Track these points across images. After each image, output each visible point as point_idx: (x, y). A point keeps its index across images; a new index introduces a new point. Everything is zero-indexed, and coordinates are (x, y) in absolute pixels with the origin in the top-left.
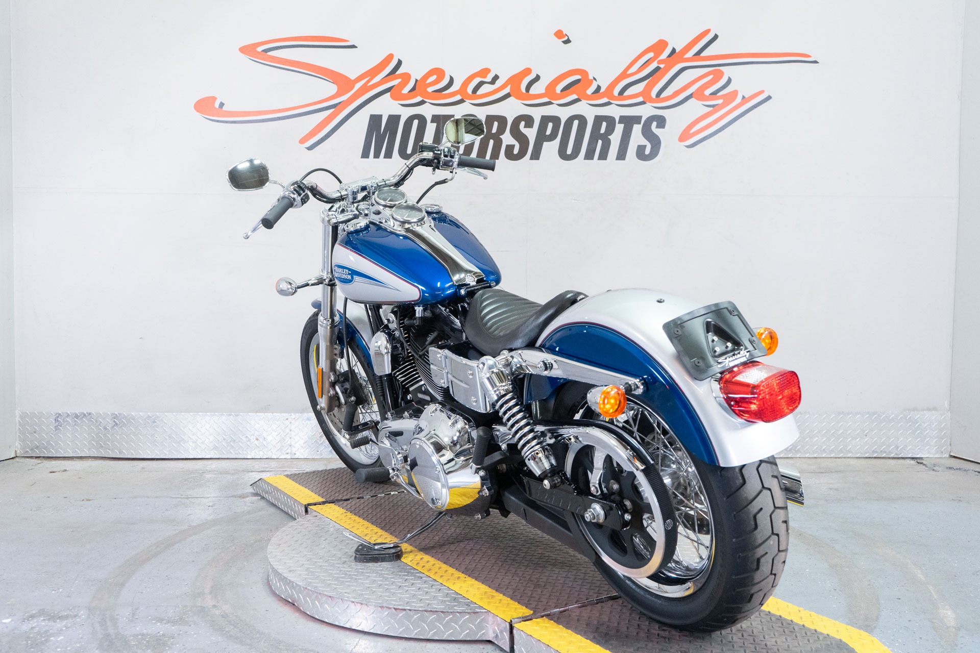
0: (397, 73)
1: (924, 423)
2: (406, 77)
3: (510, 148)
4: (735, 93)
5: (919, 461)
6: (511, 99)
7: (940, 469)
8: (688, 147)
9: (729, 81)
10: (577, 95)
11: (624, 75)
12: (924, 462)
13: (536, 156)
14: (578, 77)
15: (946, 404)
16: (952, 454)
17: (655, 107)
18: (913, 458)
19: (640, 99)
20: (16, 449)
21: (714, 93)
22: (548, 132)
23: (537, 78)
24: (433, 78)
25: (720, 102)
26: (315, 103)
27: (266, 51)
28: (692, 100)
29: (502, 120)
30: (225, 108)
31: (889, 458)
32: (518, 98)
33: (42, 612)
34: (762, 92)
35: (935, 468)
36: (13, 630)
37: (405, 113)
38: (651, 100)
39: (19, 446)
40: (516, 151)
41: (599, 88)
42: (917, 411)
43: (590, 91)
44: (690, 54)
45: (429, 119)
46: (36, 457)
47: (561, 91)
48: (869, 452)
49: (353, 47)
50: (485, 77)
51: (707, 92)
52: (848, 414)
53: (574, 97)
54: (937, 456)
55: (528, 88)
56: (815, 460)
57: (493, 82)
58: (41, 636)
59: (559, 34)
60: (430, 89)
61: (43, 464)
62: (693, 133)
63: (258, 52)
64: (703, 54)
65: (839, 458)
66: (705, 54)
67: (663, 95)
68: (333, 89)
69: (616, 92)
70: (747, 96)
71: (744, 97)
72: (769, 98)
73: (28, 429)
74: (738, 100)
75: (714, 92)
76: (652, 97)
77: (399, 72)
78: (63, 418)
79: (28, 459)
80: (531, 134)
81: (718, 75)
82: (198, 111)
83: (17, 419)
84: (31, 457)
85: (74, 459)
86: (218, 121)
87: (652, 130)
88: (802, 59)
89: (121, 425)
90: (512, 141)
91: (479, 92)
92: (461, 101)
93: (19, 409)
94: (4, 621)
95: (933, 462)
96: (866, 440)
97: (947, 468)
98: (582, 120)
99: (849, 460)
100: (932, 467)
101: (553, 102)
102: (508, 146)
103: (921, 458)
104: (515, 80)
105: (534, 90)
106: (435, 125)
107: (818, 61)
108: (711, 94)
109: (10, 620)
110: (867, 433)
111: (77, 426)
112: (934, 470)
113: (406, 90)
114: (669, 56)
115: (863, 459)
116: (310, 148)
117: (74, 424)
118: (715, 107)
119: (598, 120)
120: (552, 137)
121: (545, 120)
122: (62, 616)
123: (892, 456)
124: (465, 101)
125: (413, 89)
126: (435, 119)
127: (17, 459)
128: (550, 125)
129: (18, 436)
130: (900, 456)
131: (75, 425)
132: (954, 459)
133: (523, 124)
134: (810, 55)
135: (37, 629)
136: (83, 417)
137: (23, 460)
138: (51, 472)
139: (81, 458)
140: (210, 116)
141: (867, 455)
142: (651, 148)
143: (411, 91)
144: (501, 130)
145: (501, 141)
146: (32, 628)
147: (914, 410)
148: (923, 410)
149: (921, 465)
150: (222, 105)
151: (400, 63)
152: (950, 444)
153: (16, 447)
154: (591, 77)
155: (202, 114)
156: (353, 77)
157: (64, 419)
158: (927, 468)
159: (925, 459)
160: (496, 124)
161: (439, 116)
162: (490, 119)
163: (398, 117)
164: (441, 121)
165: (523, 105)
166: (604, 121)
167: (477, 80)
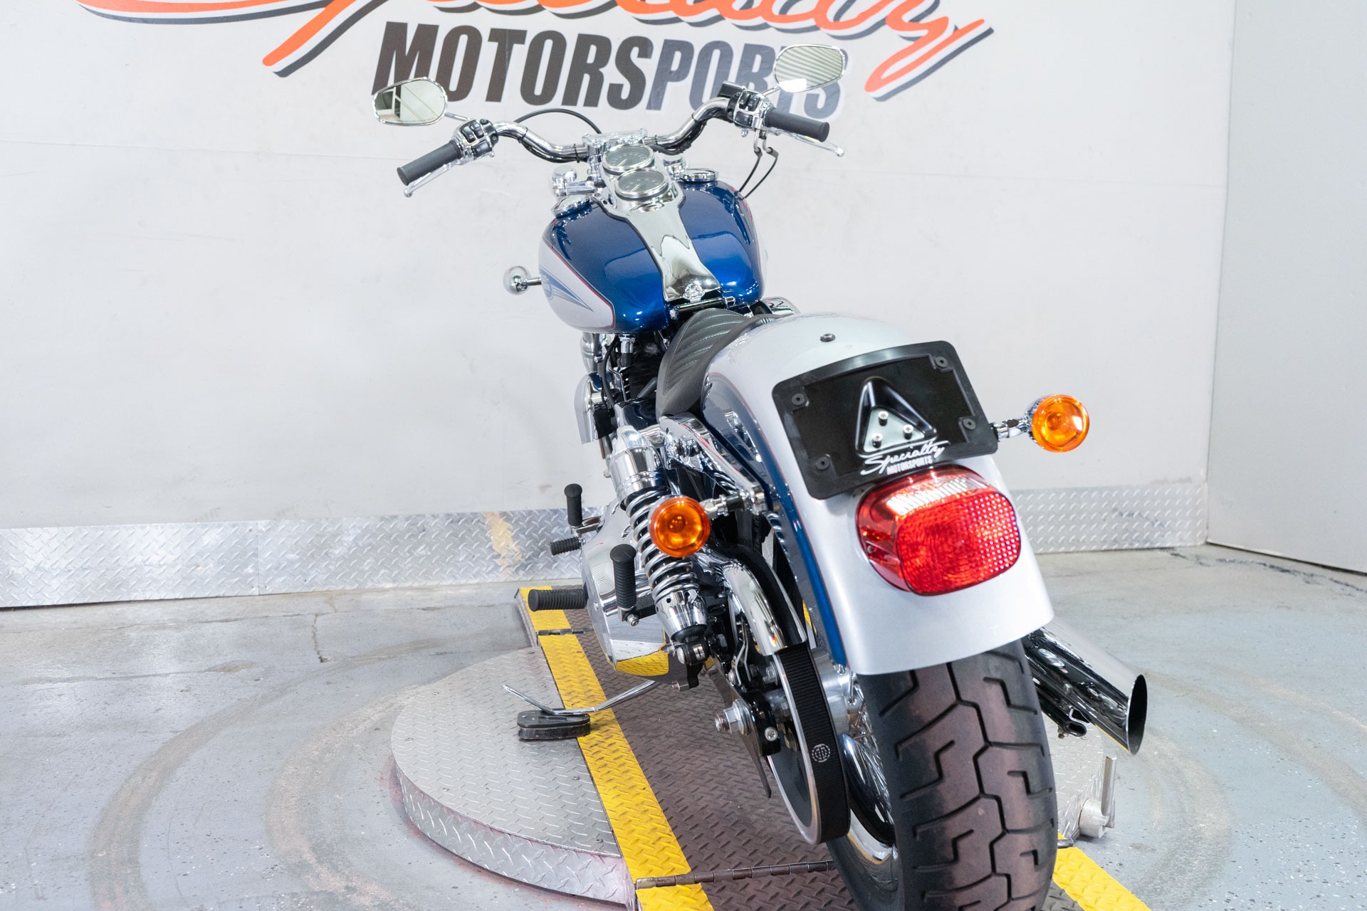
1: (1176, 500)
3: (615, 89)
4: (944, 22)
5: (1174, 552)
6: (615, 11)
7: (1209, 562)
8: (879, 99)
9: (937, 3)
10: (719, 10)
12: (1181, 554)
13: (655, 103)
15: (1202, 473)
16: (1210, 540)
17: (833, 36)
18: (1166, 549)
19: (811, 22)
21: (916, 19)
22: (675, 66)
25: (923, 33)
28: (885, 29)
29: (603, 43)
31: (1133, 550)
32: (628, 8)
34: (981, 22)
35: (1201, 562)
37: (446, 24)
38: (828, 25)
40: (625, 94)
42: (1167, 483)
43: (738, 5)
45: (485, 35)
48: (1107, 543)
51: (907, 17)
52: (1083, 491)
53: (714, 12)
54: (1189, 543)
62: (885, 79)
65: (1070, 553)
67: (844, 18)
69: (776, 8)
70: (960, 27)
71: (956, 28)
72: (990, 32)
74: (949, 32)
75: (916, 17)
76: (827, 20)
86: (117, 18)
90: (619, 78)
92: (538, 9)
95: (1192, 552)
96: (1105, 525)
97: (1215, 560)
98: (726, 50)
99: (1084, 554)
100: (1194, 559)
101: (682, 18)
102: (612, 86)
103: (1172, 548)
106: (495, 45)
108: (911, 21)
110: (1106, 517)
116: (284, 73)
118: (918, 41)
119: (750, 51)
120: (680, 75)
121: (670, 47)
123: (1136, 546)
124: (544, 9)
126: (496, 35)
128: (678, 56)
130: (1145, 546)
132: (1213, 547)
133: (635, 51)
140: (96, 7)
142: (827, 99)
144: (602, 59)
145: (601, 76)
147: (1163, 483)
148: (1174, 483)
149: (1180, 558)
152: (1207, 528)
155: (83, 3)
158: (1190, 562)
159: (1178, 549)
160: (593, 49)
161: (503, 31)
162: (584, 41)
163: (434, 29)
164: (505, 39)
165: (636, 21)
166: (758, 53)
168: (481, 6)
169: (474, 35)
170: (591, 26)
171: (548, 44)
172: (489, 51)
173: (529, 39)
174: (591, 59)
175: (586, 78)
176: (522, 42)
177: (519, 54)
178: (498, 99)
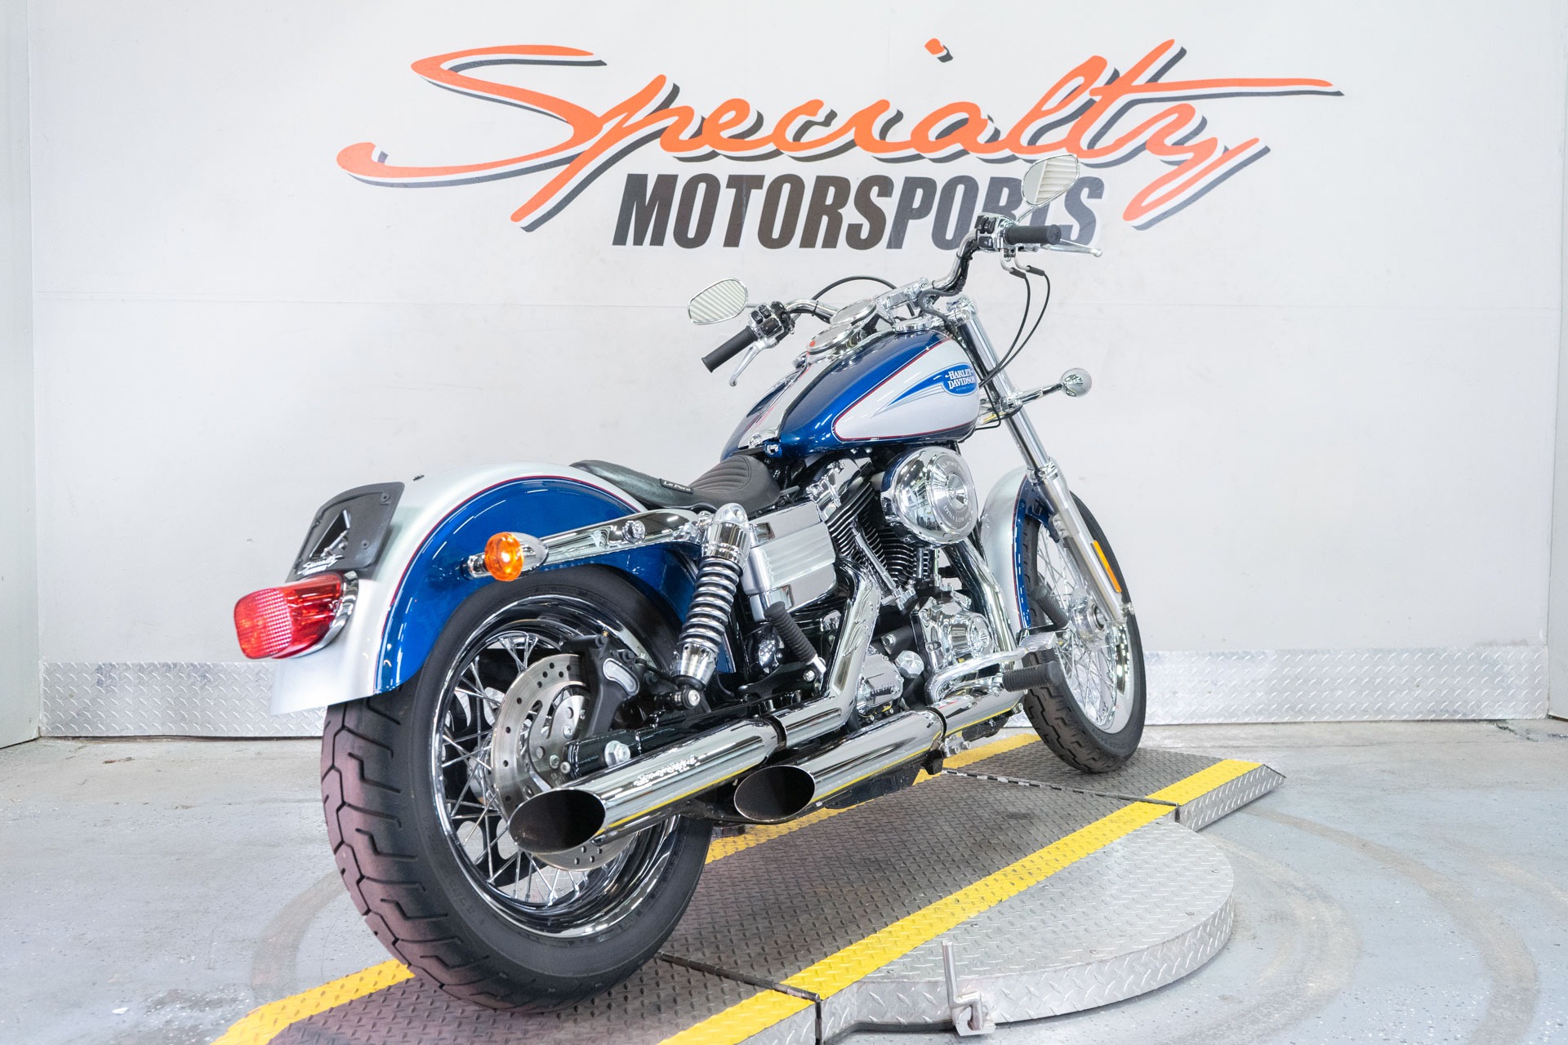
0: (671, 107)
1: (1508, 665)
2: (687, 113)
3: (854, 229)
4: (1212, 143)
5: (1501, 725)
6: (857, 150)
7: (1539, 737)
8: (1139, 228)
9: (1204, 122)
10: (962, 144)
11: (1036, 113)
12: (1510, 727)
13: (896, 242)
14: (963, 115)
15: (1541, 636)
16: (1551, 713)
17: (1087, 165)
18: (1490, 721)
19: (1063, 151)
20: (40, 725)
21: (1180, 143)
22: (916, 204)
23: (899, 117)
24: (731, 115)
25: (1189, 156)
26: (537, 155)
27: (456, 69)
28: (1146, 154)
29: (842, 184)
30: (388, 162)
31: (1454, 721)
32: (867, 148)
33: (174, 996)
34: (1255, 141)
35: (1530, 736)
36: (136, 1026)
37: (685, 173)
38: (1081, 154)
39: (45, 720)
40: (864, 234)
41: (997, 133)
42: (1497, 645)
43: (983, 138)
44: (1142, 80)
45: (723, 182)
46: (74, 738)
47: (937, 138)
48: (1422, 712)
49: (600, 63)
50: (815, 114)
51: (1169, 141)
52: (1390, 652)
53: (958, 147)
54: (1527, 716)
55: (884, 132)
56: (1338, 725)
57: (827, 122)
58: (187, 1035)
59: (933, 46)
60: (725, 134)
61: (87, 749)
62: (1146, 206)
63: (443, 70)
64: (1163, 80)
65: (1376, 722)
66: (1165, 79)
67: (1099, 146)
68: (566, 132)
69: (1024, 140)
70: (1231, 148)
71: (1226, 149)
72: (1266, 150)
73: (59, 691)
74: (1218, 153)
75: (1180, 140)
76: (1082, 149)
78: (118, 672)
79: (59, 741)
80: (889, 206)
81: (1186, 114)
82: (343, 167)
83: (42, 675)
84: (66, 738)
85: (138, 740)
86: (378, 184)
87: (1081, 201)
88: (1318, 89)
89: (216, 683)
90: (858, 218)
91: (805, 139)
92: (776, 153)
93: (44, 658)
94: (116, 1011)
95: (1526, 725)
96: (1418, 693)
97: (1549, 735)
98: (971, 184)
99: (1392, 724)
100: (1525, 733)
101: (923, 155)
102: (851, 226)
103: (1504, 721)
104: (863, 119)
105: (891, 137)
106: (733, 191)
107: (1342, 92)
108: (1174, 144)
109: (125, 1009)
110: (1419, 682)
111: (143, 685)
112: (1528, 739)
113: (685, 135)
114: (1110, 82)
115: (1414, 723)
116: (530, 228)
117: (137, 681)
118: (1182, 165)
119: (996, 184)
120: (922, 212)
121: (911, 184)
122: (211, 1001)
123: (1458, 717)
124: (782, 153)
125: (698, 133)
126: (734, 181)
127: (42, 742)
128: (919, 193)
129: (42, 703)
130: (1470, 717)
131: (139, 683)
132: (1555, 721)
133: (875, 190)
134: (1331, 82)
135: (177, 1023)
136: (152, 671)
137: (51, 742)
138: (106, 762)
139: (149, 738)
140: (363, 174)
141: (1419, 717)
142: (1081, 231)
143: (693, 136)
144: (841, 200)
145: (840, 216)
146: (167, 1022)
147: (1491, 645)
148: (1505, 645)
149: (1507, 731)
150: (383, 156)
151: (675, 91)
152: (1548, 698)
153: (41, 721)
154: (984, 116)
155: (350, 171)
156: (599, 112)
158: (1518, 736)
159: (1510, 722)
160: (832, 191)
161: (741, 177)
162: (822, 183)
163: (673, 179)
164: (743, 185)
165: (876, 160)
166: (1006, 187)
167: (801, 120)
168: (719, 154)
169: (712, 182)
170: (829, 168)
171: (786, 188)
172: (726, 198)
173: (767, 184)
174: (829, 201)
175: (825, 219)
176: (760, 187)
177: (757, 198)
178: (736, 244)
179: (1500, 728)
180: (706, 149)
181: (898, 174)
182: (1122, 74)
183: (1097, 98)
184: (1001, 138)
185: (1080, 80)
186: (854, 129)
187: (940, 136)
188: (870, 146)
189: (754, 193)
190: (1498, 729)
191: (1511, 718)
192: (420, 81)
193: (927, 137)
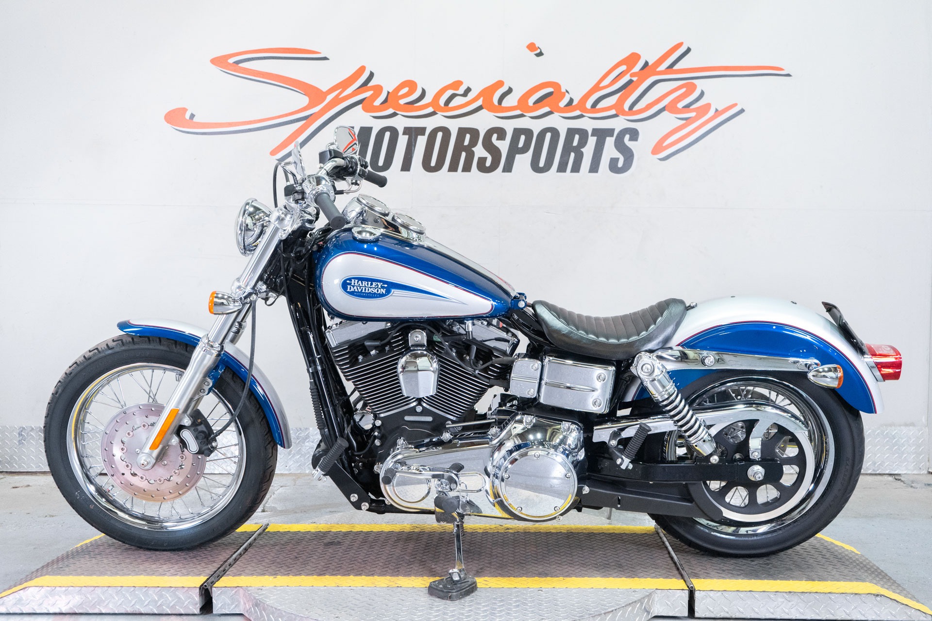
1: (902, 439)
2: (378, 89)
3: (482, 161)
4: (708, 106)
5: (897, 477)
6: (484, 112)
7: (918, 486)
8: (661, 159)
9: (702, 94)
10: (549, 107)
11: (596, 88)
12: (902, 479)
13: (508, 168)
14: (550, 90)
15: (924, 420)
16: (930, 470)
17: (628, 120)
18: (890, 475)
19: (613, 112)
21: (687, 106)
22: (521, 145)
23: (510, 91)
24: (405, 90)
25: (693, 114)
26: (286, 115)
27: (237, 62)
28: (665, 113)
29: (474, 133)
30: (195, 120)
31: (866, 474)
32: (490, 110)
34: (735, 105)
35: (913, 485)
37: (377, 126)
38: (624, 113)
40: (488, 164)
41: (571, 100)
42: (894, 426)
43: (562, 104)
44: (663, 67)
45: (401, 131)
47: (534, 103)
49: (325, 59)
50: (457, 89)
51: (680, 105)
53: (547, 109)
54: (915, 472)
55: (501, 100)
57: (465, 94)
60: (402, 102)
61: (5, 479)
62: (666, 146)
63: (230, 64)
64: (676, 67)
66: (677, 67)
67: (636, 108)
68: (304, 100)
69: (589, 105)
70: (720, 109)
71: (717, 110)
72: (742, 111)
74: (711, 112)
75: (687, 104)
76: (625, 110)
77: (371, 84)
80: (503, 146)
81: (691, 88)
82: (168, 123)
85: (38, 474)
86: (188, 133)
87: (625, 143)
88: (775, 72)
90: (485, 154)
91: (451, 105)
92: (433, 114)
95: (911, 478)
97: (925, 484)
98: (555, 132)
100: (910, 483)
101: (525, 114)
102: (480, 159)
103: (899, 475)
104: (487, 92)
105: (506, 103)
106: (407, 137)
107: (791, 74)
108: (684, 107)
112: (912, 487)
113: (377, 103)
114: (642, 69)
116: (281, 160)
117: (38, 438)
118: (688, 121)
119: (571, 132)
120: (524, 150)
121: (517, 132)
124: (437, 114)
125: (386, 101)
126: (407, 131)
128: (523, 138)
130: (878, 472)
133: (495, 136)
134: (783, 68)
138: (13, 488)
140: (180, 127)
142: (624, 161)
143: (383, 103)
144: (473, 142)
145: (473, 153)
147: (891, 425)
148: (900, 426)
149: (899, 481)
150: (192, 116)
151: (372, 75)
152: (929, 461)
154: (563, 90)
155: (172, 125)
156: (324, 89)
157: (28, 433)
158: (905, 485)
159: (903, 476)
160: (468, 136)
161: (411, 128)
162: (462, 132)
163: (370, 129)
164: (413, 133)
165: (495, 118)
166: (577, 134)
167: (449, 93)
168: (397, 114)
169: (394, 131)
170: (466, 122)
171: (440, 135)
172: (402, 141)
173: (427, 132)
174: (466, 143)
175: (464, 154)
176: (423, 134)
177: (421, 142)
178: (408, 170)
179: (896, 479)
180: (390, 111)
181: (509, 126)
182: (650, 64)
183: (635, 79)
184: (574, 104)
185: (623, 68)
186: (482, 99)
187: (536, 102)
188: (492, 108)
189: (420, 138)
190: (895, 480)
191: (904, 473)
192: (215, 70)
193: (528, 103)
